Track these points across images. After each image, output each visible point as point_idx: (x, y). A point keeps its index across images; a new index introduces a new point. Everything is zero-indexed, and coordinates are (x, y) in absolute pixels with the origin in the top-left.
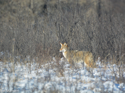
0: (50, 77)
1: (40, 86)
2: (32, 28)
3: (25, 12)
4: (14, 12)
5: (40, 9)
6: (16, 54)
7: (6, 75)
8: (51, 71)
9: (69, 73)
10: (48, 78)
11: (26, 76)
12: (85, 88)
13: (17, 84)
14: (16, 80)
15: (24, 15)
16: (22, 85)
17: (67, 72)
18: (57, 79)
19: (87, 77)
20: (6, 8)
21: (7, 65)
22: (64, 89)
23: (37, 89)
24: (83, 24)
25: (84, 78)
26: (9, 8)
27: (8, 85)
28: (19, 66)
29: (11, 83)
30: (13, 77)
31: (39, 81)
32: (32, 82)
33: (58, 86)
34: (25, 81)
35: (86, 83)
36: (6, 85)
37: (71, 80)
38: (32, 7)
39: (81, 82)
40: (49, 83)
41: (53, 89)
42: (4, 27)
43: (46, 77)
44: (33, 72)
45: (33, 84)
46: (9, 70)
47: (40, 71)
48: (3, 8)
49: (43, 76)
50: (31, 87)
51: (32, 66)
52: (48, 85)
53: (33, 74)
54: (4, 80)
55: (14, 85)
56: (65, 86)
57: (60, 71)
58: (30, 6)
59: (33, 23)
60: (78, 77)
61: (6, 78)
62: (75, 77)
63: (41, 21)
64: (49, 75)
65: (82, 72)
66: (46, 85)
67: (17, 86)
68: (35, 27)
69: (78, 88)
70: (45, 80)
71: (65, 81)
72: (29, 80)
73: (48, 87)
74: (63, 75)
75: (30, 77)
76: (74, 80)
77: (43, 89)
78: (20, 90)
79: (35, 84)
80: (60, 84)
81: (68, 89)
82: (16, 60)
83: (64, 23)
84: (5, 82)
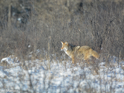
0: (85, 75)
1: (76, 84)
2: (68, 26)
3: (61, 10)
4: (51, 10)
5: (76, 7)
6: (51, 52)
7: (42, 72)
8: (86, 69)
9: (104, 71)
10: (83, 76)
11: (61, 74)
12: (120, 86)
13: (52, 82)
14: (52, 78)
15: (60, 13)
16: (58, 83)
17: (102, 70)
18: (93, 77)
19: (122, 76)
20: (42, 6)
21: (43, 63)
22: (99, 88)
23: (73, 87)
24: (119, 22)
25: (119, 76)
26: (45, 6)
27: (44, 83)
28: (55, 64)
29: (47, 81)
30: (49, 75)
31: (74, 79)
32: (67, 80)
33: (93, 84)
34: (61, 79)
35: (121, 81)
36: (42, 82)
37: (106, 78)
38: (68, 5)
39: (116, 80)
40: (84, 81)
41: (88, 87)
42: (41, 25)
43: (81, 75)
44: (68, 70)
45: (68, 82)
46: (45, 67)
47: (75, 69)
48: (40, 6)
49: (78, 73)
50: (66, 85)
51: (68, 64)
52: (83, 83)
53: (69, 72)
54: (40, 77)
55: (50, 83)
56: (100, 84)
57: (95, 69)
58: (66, 4)
59: (69, 21)
60: (113, 75)
61: (42, 76)
62: (110, 75)
63: (77, 19)
64: (85, 73)
65: (117, 70)
66: (82, 83)
67: (53, 84)
68: (71, 25)
69: (113, 86)
70: (81, 78)
71: (100, 79)
72: (65, 78)
73: (83, 85)
74: (98, 73)
75: (65, 75)
76: (109, 78)
77: (78, 86)
78: (56, 88)
79: (71, 82)
80: (95, 82)
81: (103, 87)
82: (52, 58)
83: (99, 21)
84: (41, 79)
